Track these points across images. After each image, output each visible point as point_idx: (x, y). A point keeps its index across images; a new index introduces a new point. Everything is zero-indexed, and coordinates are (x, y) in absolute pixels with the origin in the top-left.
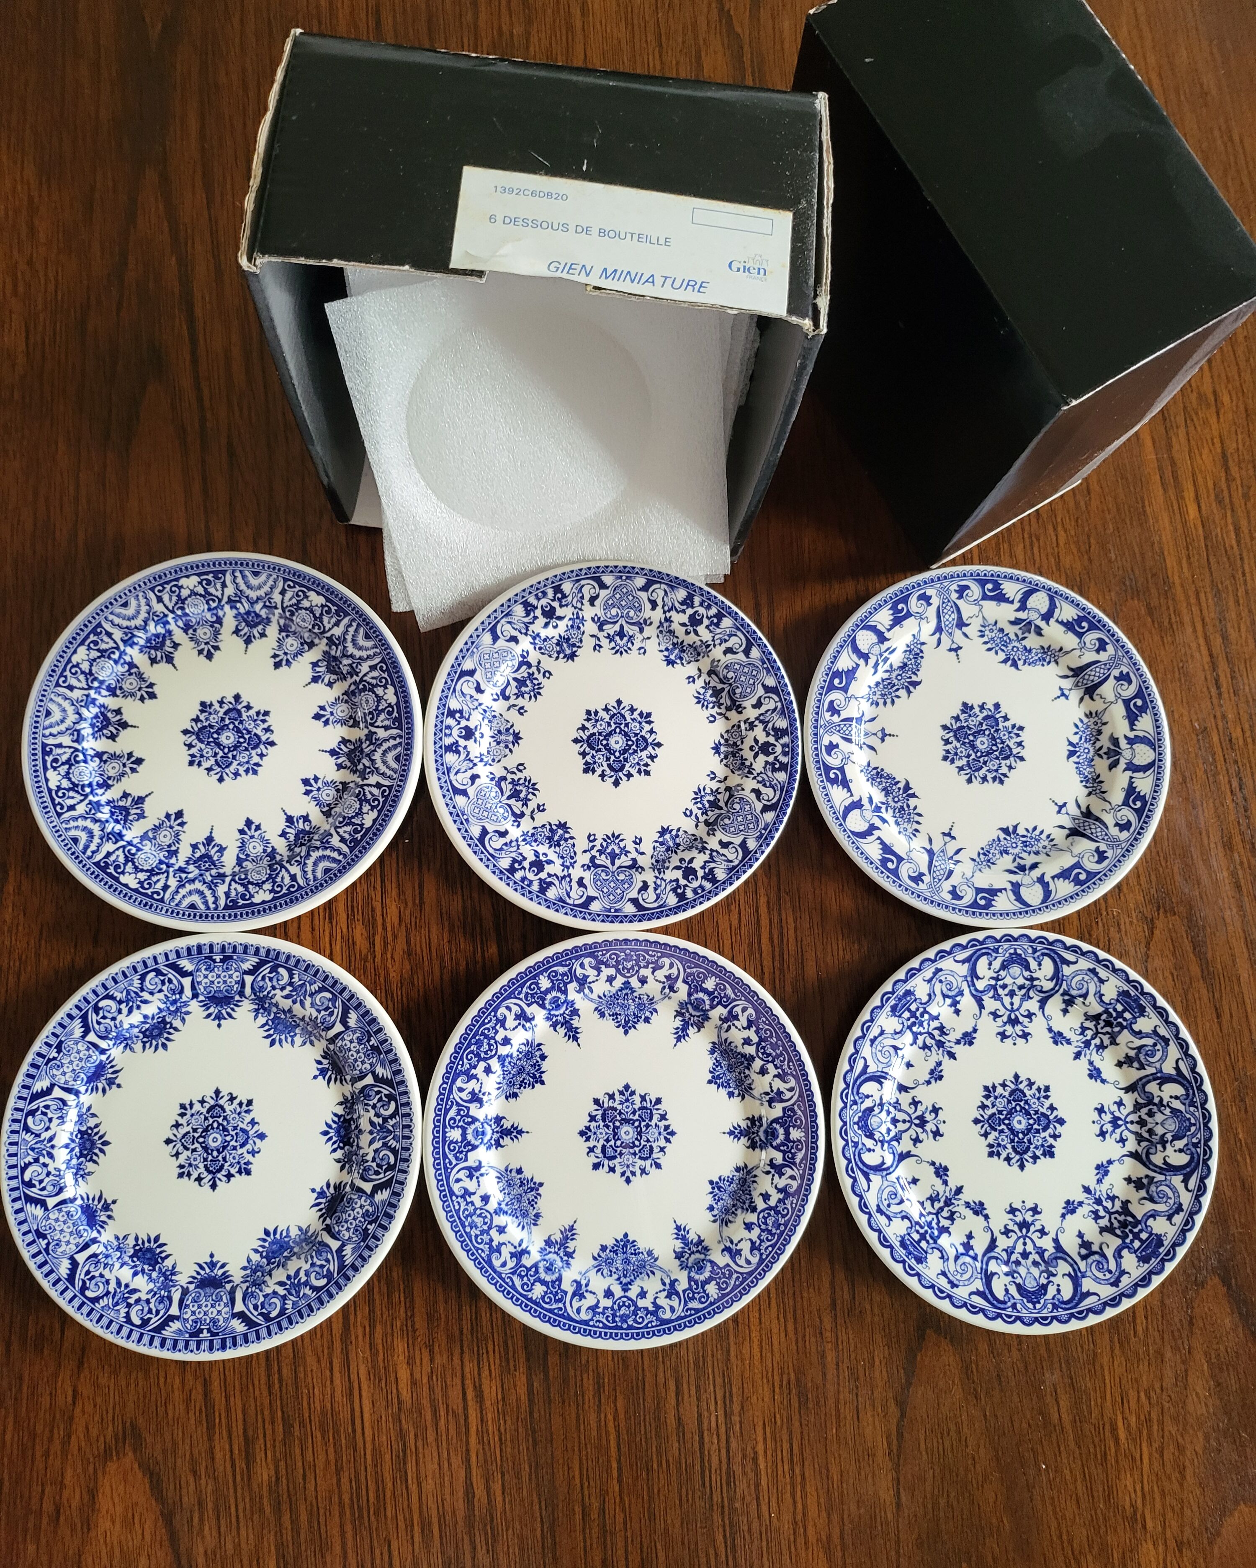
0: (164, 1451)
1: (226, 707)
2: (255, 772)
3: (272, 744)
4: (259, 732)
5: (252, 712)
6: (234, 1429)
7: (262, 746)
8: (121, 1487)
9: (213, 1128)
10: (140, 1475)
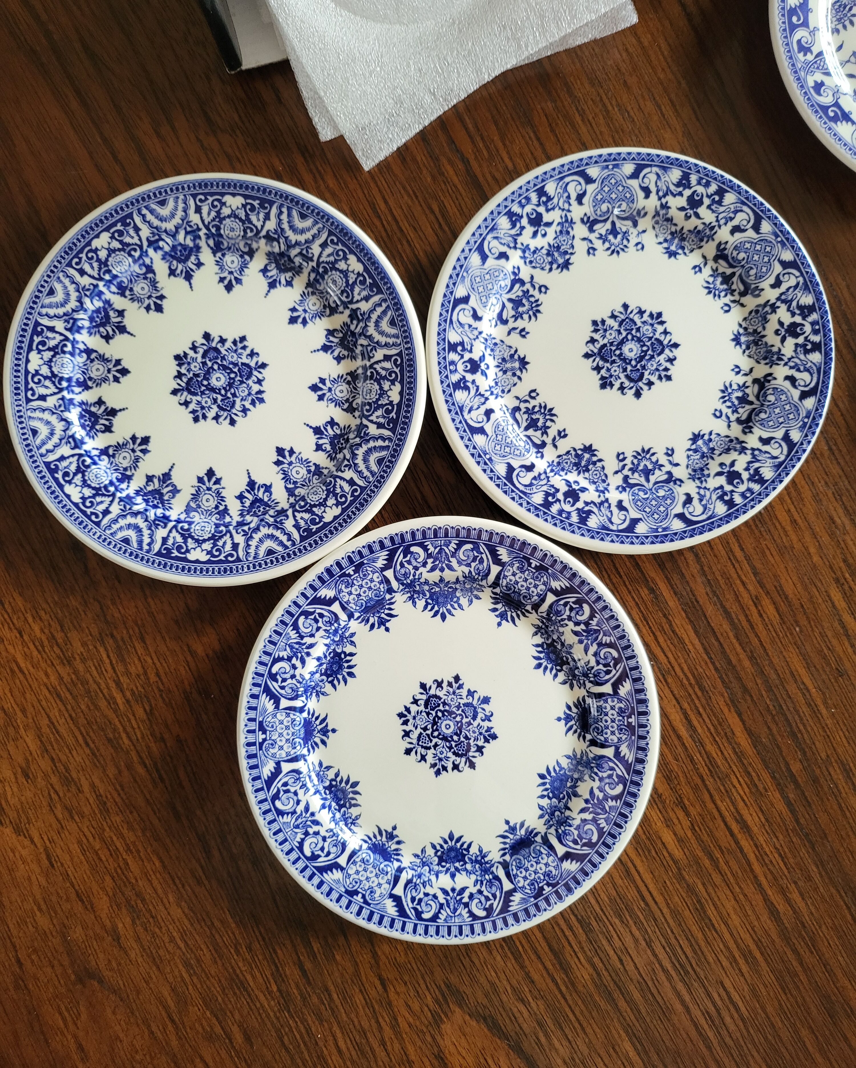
0: (486, 995)
1: (201, 351)
2: (262, 401)
3: (264, 366)
4: (245, 360)
5: (229, 344)
6: (539, 948)
7: (255, 373)
8: (463, 1040)
9: (439, 718)
10: (474, 1023)
